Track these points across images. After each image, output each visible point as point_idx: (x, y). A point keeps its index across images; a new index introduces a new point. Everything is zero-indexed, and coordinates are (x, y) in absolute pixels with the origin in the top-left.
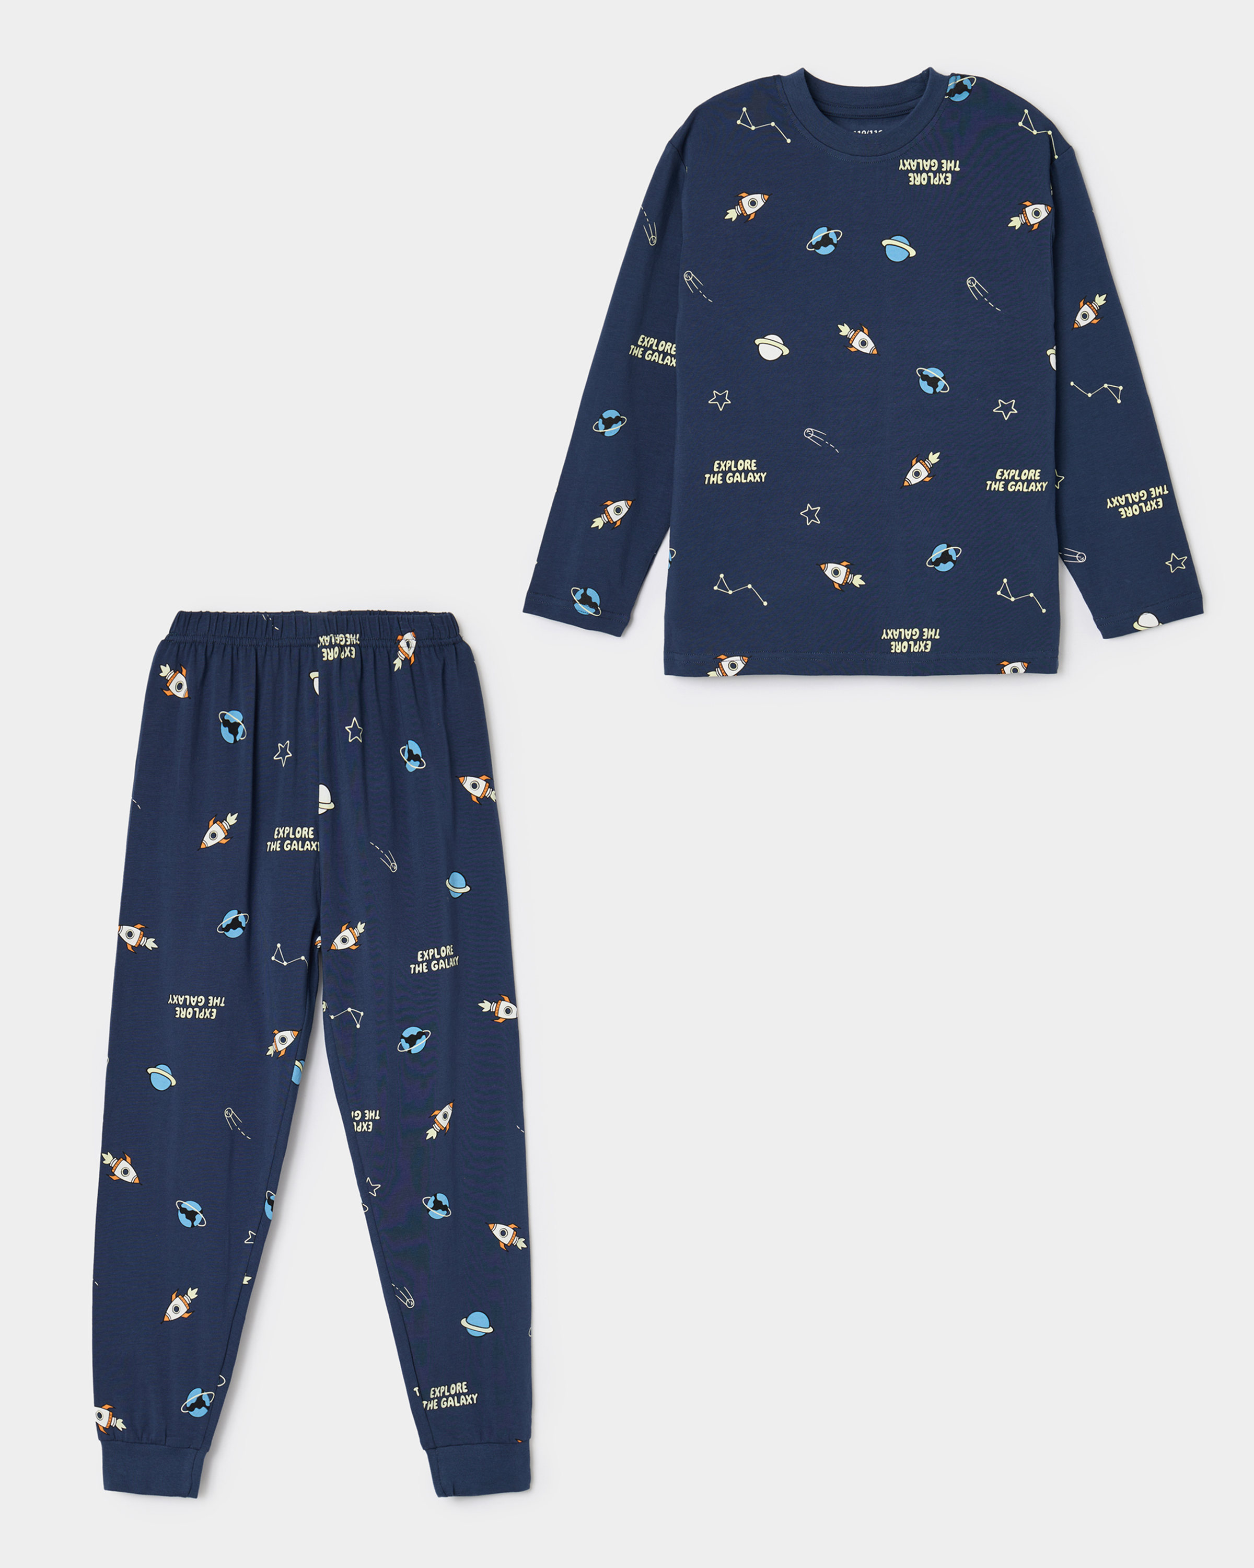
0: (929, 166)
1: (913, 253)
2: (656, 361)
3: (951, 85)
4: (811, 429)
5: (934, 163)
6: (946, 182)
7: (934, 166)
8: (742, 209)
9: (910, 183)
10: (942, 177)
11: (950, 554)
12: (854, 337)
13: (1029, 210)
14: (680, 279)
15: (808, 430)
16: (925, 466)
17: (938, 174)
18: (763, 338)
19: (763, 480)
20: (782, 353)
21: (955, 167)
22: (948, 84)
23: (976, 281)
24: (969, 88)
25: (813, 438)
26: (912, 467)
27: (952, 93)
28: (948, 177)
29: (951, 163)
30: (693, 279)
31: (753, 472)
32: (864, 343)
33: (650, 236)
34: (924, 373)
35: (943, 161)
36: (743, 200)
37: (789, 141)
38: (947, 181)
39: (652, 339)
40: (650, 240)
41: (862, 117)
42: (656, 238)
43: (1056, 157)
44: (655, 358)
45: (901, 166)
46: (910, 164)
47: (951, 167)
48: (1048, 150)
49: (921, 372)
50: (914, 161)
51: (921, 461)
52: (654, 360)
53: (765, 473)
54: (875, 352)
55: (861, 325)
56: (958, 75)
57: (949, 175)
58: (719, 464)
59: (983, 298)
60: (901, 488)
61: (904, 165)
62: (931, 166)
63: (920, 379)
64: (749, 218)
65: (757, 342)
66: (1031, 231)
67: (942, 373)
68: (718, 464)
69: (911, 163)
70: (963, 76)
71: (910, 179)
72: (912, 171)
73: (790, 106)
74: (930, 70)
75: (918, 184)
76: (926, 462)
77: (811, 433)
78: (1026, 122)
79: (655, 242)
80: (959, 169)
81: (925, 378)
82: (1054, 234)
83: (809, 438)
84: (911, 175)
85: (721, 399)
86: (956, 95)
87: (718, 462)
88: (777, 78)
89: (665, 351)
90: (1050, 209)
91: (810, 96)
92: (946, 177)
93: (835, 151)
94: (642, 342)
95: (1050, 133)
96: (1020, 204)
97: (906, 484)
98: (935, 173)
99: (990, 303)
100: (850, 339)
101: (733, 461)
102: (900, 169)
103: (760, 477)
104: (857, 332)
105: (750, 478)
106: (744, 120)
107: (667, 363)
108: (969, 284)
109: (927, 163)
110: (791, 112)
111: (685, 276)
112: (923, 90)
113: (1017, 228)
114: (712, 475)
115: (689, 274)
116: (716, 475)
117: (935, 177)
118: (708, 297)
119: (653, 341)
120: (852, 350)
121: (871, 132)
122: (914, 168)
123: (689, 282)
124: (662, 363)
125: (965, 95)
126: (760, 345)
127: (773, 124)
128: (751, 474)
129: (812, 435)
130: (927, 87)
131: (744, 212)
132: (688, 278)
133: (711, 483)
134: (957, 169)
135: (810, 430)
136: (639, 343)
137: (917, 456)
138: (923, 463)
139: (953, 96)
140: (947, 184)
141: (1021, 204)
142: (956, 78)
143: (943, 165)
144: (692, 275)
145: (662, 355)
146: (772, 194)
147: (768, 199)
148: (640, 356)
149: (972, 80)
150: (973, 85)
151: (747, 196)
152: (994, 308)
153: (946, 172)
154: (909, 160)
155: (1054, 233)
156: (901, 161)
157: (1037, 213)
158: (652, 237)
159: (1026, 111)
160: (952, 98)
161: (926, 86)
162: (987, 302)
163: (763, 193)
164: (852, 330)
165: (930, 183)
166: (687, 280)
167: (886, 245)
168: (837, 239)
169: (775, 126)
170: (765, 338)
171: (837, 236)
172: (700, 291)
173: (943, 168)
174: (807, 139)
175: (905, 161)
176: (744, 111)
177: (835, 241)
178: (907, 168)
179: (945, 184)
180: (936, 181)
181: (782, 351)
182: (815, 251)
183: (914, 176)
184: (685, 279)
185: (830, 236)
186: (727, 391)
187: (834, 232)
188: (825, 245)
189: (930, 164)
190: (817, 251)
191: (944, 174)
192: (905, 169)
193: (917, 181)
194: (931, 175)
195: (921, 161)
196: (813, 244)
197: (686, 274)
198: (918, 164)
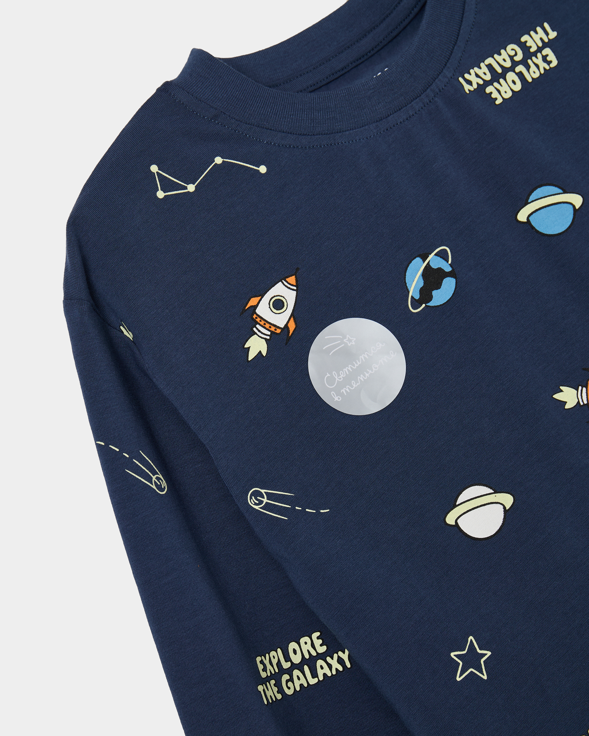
0: (508, 59)
2: (306, 685)
5: (512, 50)
6: (549, 65)
7: (516, 54)
8: (267, 326)
9: (498, 102)
10: (539, 60)
14: (247, 514)
17: (529, 61)
18: (455, 506)
20: (504, 508)
21: (547, 34)
28: (547, 55)
29: (537, 33)
30: (270, 496)
33: (150, 480)
35: (523, 39)
36: (258, 311)
37: (263, 169)
38: (551, 62)
39: (273, 653)
40: (154, 487)
42: (161, 476)
44: (301, 682)
45: (467, 88)
46: (477, 76)
47: (541, 39)
50: (480, 68)
52: (301, 685)
55: (586, 370)
57: (547, 51)
61: (469, 83)
62: (511, 58)
64: (289, 332)
65: (450, 519)
69: (477, 72)
71: (493, 96)
72: (487, 83)
75: (509, 95)
79: (164, 484)
80: (555, 34)
84: (489, 89)
88: (167, 88)
89: (307, 656)
92: (545, 58)
93: (347, 132)
98: (524, 62)
102: (468, 92)
106: (167, 185)
109: (502, 57)
111: (252, 502)
115: (257, 494)
117: (528, 68)
118: (317, 509)
119: (276, 656)
122: (488, 77)
123: (267, 507)
124: (316, 680)
126: (458, 521)
127: (218, 160)
131: (273, 329)
132: (261, 502)
134: (553, 35)
140: (552, 65)
143: (528, 44)
144: (263, 491)
145: (306, 669)
146: (297, 269)
147: (297, 281)
148: (279, 696)
151: (260, 300)
153: (540, 50)
154: (472, 71)
156: (461, 79)
158: (154, 478)
163: (282, 278)
164: (580, 388)
165: (527, 81)
166: (260, 508)
167: (528, 218)
168: (448, 262)
169: (225, 160)
170: (457, 504)
171: (444, 259)
172: (297, 508)
173: (530, 47)
174: (290, 146)
175: (467, 76)
176: (157, 172)
177: (448, 269)
178: (477, 83)
179: (550, 67)
180: (534, 72)
181: (501, 504)
182: (429, 306)
183: (496, 88)
184: (257, 507)
185: (434, 266)
186: (471, 638)
187: (435, 255)
188: (438, 286)
189: (508, 54)
190: (431, 304)
191: (539, 55)
192: (475, 86)
193: (506, 92)
194: (520, 68)
195: (490, 60)
196: (417, 297)
197: (253, 497)
198: (490, 67)
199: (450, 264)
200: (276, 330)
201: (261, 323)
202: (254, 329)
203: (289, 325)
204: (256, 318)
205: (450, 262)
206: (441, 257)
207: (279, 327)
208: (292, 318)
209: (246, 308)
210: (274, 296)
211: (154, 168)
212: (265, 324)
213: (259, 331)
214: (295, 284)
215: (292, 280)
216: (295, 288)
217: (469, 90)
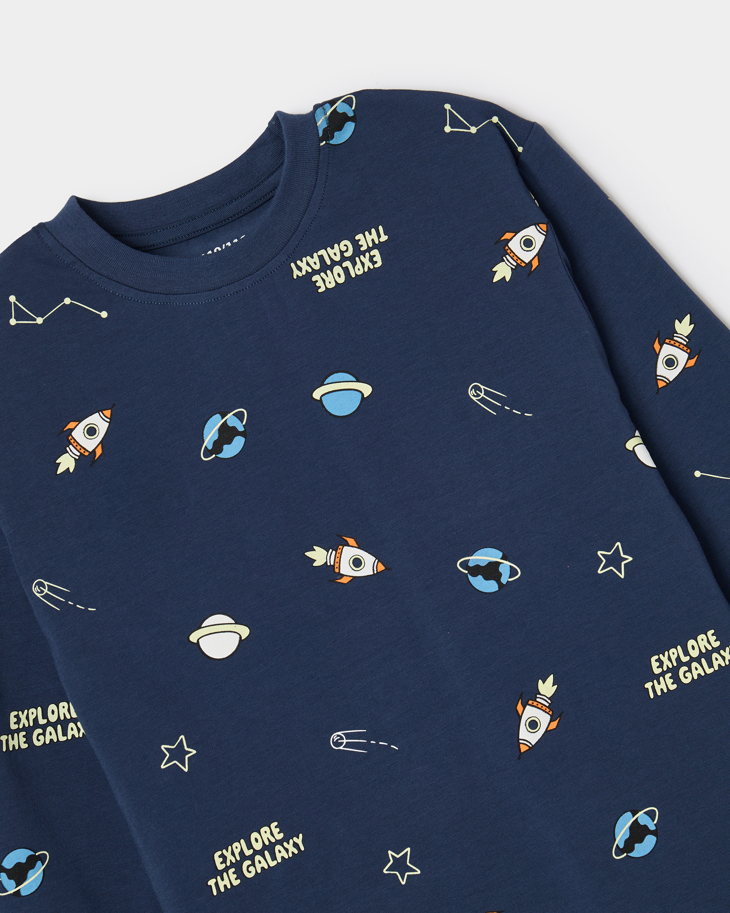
0: (338, 254)
1: (367, 389)
3: (321, 123)
4: (339, 733)
5: (345, 245)
6: (373, 265)
7: (347, 251)
8: (78, 448)
9: (320, 291)
10: (366, 259)
11: (642, 824)
12: (337, 560)
13: (515, 245)
14: (30, 599)
15: (334, 737)
16: (540, 706)
17: (357, 259)
18: (200, 627)
19: (302, 848)
20: (241, 637)
21: (379, 236)
22: (316, 124)
23: (482, 387)
24: (351, 114)
25: (348, 745)
26: (520, 717)
27: (329, 133)
28: (375, 256)
29: (370, 234)
30: (50, 588)
31: (280, 842)
32: (357, 563)
34: (471, 564)
35: (357, 237)
36: (74, 433)
37: (104, 315)
38: (376, 262)
39: (32, 710)
41: (206, 231)
43: (520, 149)
45: (296, 273)
46: (308, 264)
47: (373, 240)
48: (504, 145)
49: (465, 565)
50: (312, 258)
51: (530, 702)
52: (51, 740)
53: (301, 835)
54: (381, 568)
55: (340, 536)
56: (324, 103)
57: (375, 252)
58: (222, 856)
59: (503, 407)
60: (519, 758)
61: (300, 269)
62: (342, 252)
63: (469, 577)
64: (95, 456)
65: (193, 638)
66: (531, 272)
67: (497, 551)
68: (220, 857)
69: (308, 261)
70: (332, 102)
71: (318, 284)
72: (315, 272)
73: (81, 262)
74: (278, 115)
75: (332, 285)
76: (538, 700)
77: (342, 738)
78: (455, 123)
80: (386, 237)
81: (476, 570)
82: (568, 261)
83: (341, 748)
84: (315, 278)
85: (178, 754)
86: (336, 134)
87: (219, 853)
88: (40, 228)
89: (62, 718)
90: (544, 227)
91: (104, 232)
92: (371, 258)
93: (182, 296)
94: (18, 722)
95: (495, 119)
96: (497, 242)
97: (523, 748)
98: (352, 259)
99: (514, 411)
100: (334, 566)
101: (242, 841)
102: (295, 277)
103: (296, 845)
104: (339, 551)
105: (281, 853)
106: (20, 315)
107: (73, 735)
108: (474, 396)
109: (334, 251)
110: (87, 269)
111: (35, 590)
112: (282, 152)
113: (508, 280)
114: (219, 878)
115: (40, 584)
116: (225, 874)
117: (355, 264)
118: (87, 606)
119: (35, 713)
120: (345, 580)
121: (229, 244)
122: (317, 267)
123: (46, 596)
125: (349, 128)
126: (200, 640)
127: (67, 301)
128: (278, 847)
129: (345, 741)
130: (286, 142)
131: (82, 451)
132: (42, 592)
133: (222, 890)
134: (384, 238)
135: (338, 736)
136: (13, 727)
137: (521, 697)
138: (535, 704)
139: (332, 137)
140: (376, 266)
141: (499, 241)
142: (324, 110)
143: (360, 243)
144: (46, 583)
145: (59, 727)
146: (114, 405)
147: (111, 414)
148: (24, 746)
149: (348, 101)
150: (353, 108)
151: (78, 425)
152: (523, 414)
153: (369, 249)
154: (304, 259)
155: (567, 259)
156: (293, 265)
157: (528, 243)
159: (448, 106)
160: (332, 142)
161: (283, 142)
162: (511, 411)
163: (100, 410)
164: (331, 550)
165: (351, 276)
166: (41, 596)
167: (321, 397)
168: (242, 423)
169: (73, 302)
170: (202, 626)
171: (239, 419)
172: (69, 602)
173: (362, 246)
174: (131, 299)
175: (299, 262)
176: (14, 302)
177: (241, 429)
178: (306, 271)
179: (374, 267)
180: (359, 269)
181: (238, 634)
182: (218, 457)
183: (322, 278)
184: (38, 595)
185: (230, 424)
186: (182, 737)
187: (233, 415)
188: (229, 442)
189: (340, 249)
190: (220, 456)
191: (367, 255)
192: (304, 273)
193: (330, 283)
194: (347, 264)
195: (322, 252)
196: (210, 447)
197: (37, 586)
198: (321, 258)
199: (243, 425)
200: (84, 452)
201: (74, 444)
202: (68, 448)
203: (96, 450)
204: (71, 439)
205: (244, 423)
206: (237, 418)
207: (87, 451)
208: (100, 445)
209: (65, 430)
210: (90, 424)
211: (12, 299)
212: (77, 446)
213: (71, 451)
214: (109, 417)
215: (108, 413)
216: (109, 420)
217: (297, 276)
